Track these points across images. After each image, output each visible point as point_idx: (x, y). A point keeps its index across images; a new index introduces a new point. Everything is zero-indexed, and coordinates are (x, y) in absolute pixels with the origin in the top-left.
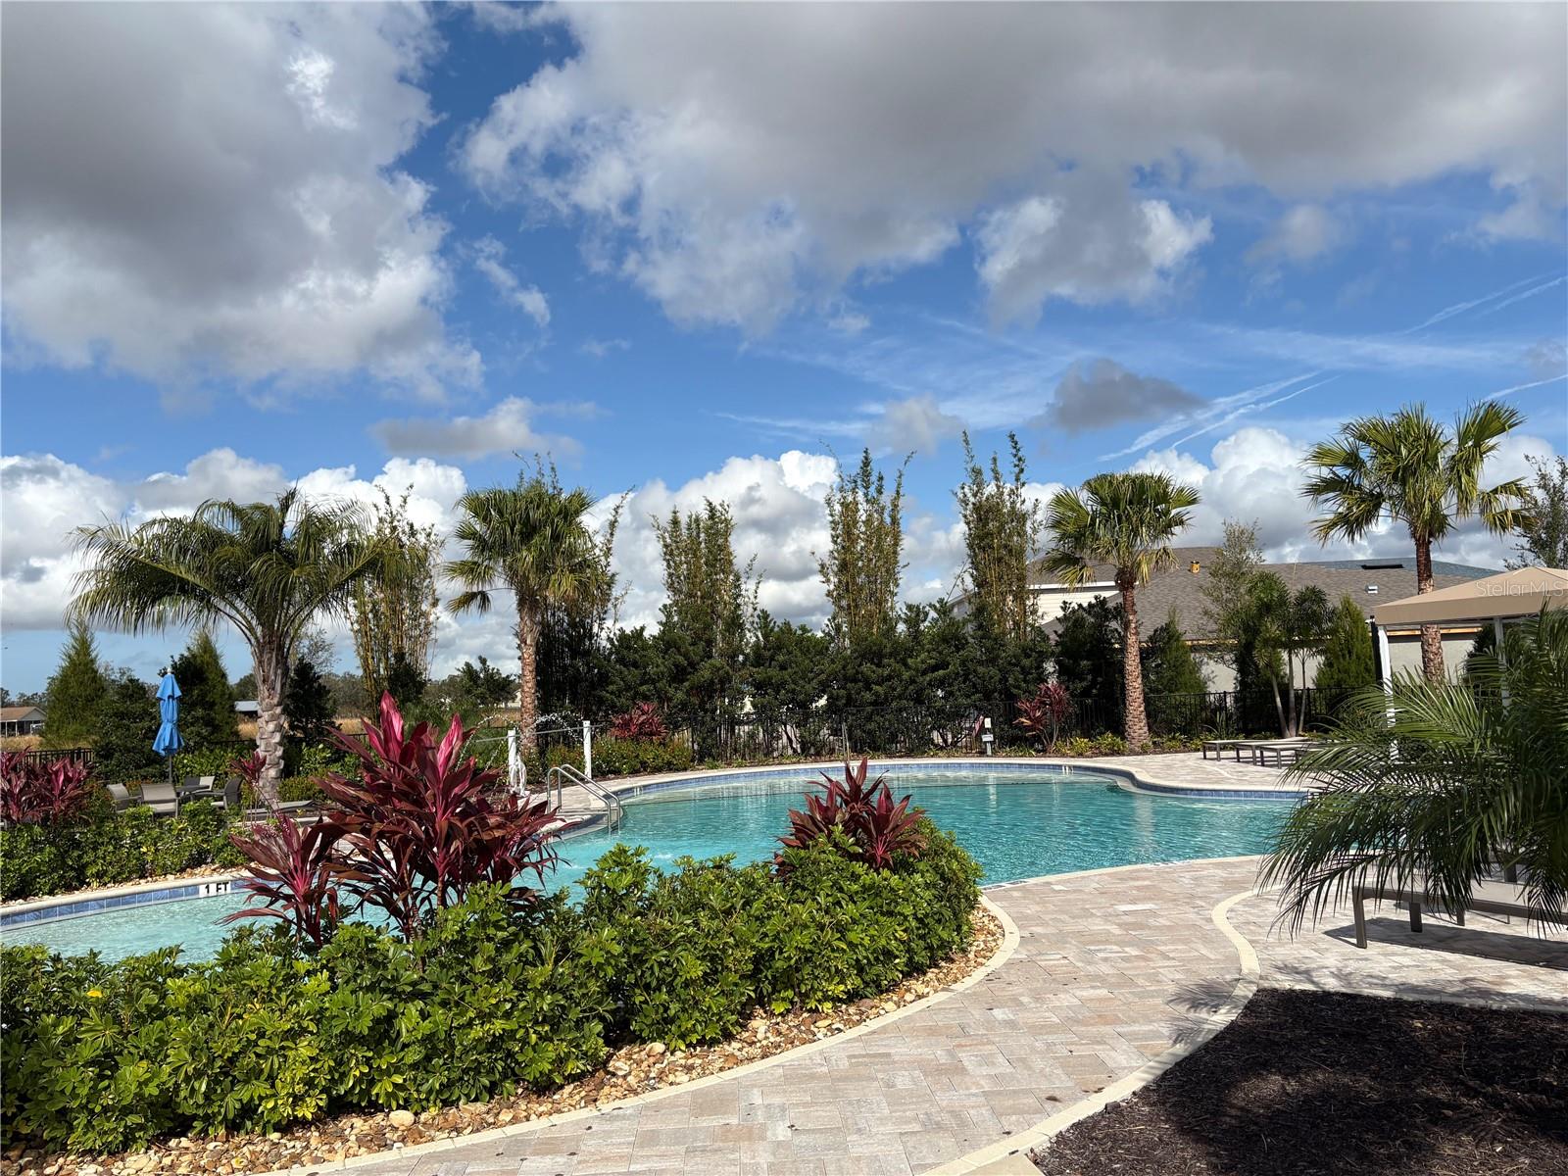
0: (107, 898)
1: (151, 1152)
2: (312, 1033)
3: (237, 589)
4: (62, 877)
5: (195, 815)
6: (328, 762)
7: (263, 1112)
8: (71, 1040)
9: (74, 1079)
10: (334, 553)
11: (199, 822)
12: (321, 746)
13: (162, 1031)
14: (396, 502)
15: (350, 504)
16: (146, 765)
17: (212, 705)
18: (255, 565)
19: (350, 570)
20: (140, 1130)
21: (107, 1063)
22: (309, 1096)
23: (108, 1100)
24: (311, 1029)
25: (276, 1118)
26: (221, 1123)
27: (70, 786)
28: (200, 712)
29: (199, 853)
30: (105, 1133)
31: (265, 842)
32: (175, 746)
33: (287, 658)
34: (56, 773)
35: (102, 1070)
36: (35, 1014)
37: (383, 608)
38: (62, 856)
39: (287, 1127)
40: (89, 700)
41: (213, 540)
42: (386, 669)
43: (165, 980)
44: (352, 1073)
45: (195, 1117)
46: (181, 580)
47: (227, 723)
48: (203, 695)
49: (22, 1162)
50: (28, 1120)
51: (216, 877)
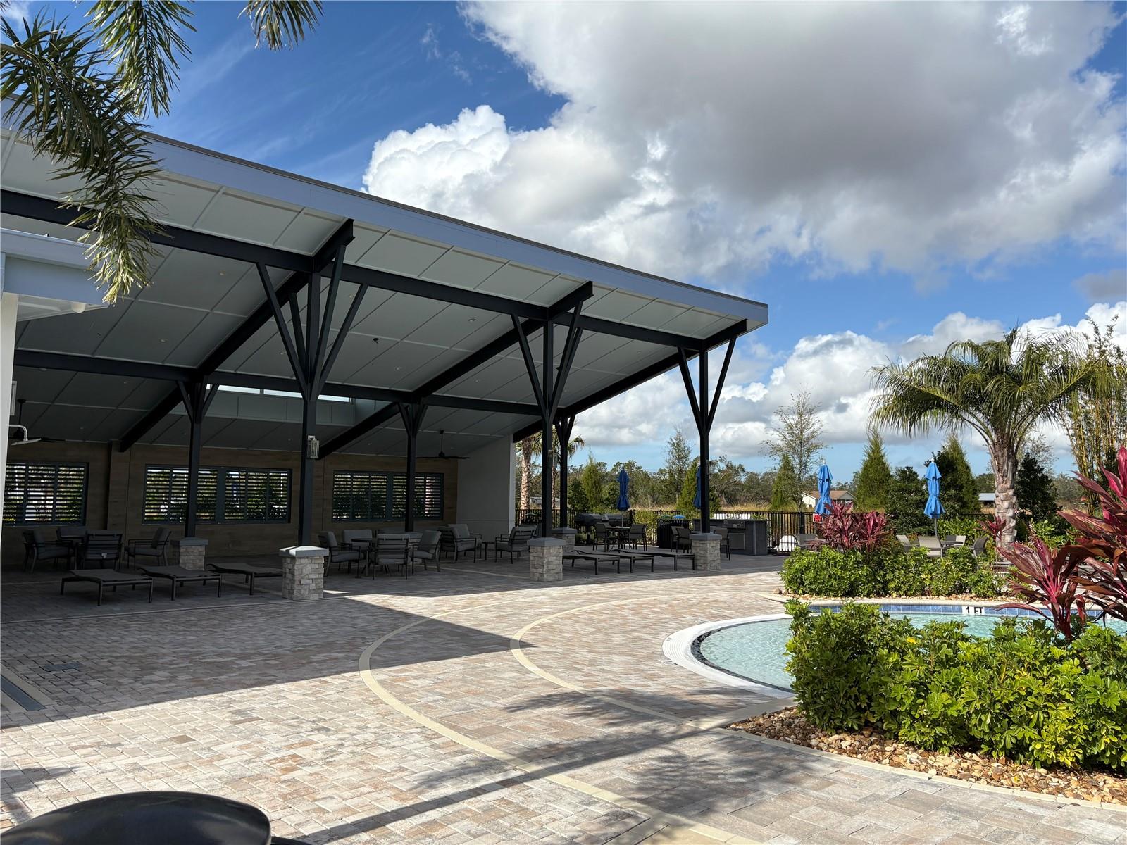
0: (902, 605)
1: (953, 757)
2: (1068, 701)
3: (977, 403)
4: (874, 587)
5: (956, 558)
6: (1052, 534)
7: (1033, 751)
8: (897, 668)
9: (902, 693)
10: (1052, 374)
11: (959, 563)
12: (1046, 522)
13: (956, 674)
14: (1103, 331)
15: (1064, 334)
16: (919, 526)
17: (961, 487)
18: (990, 385)
19: (1065, 386)
20: (945, 739)
21: (922, 688)
22: (1069, 748)
23: (923, 711)
24: (1068, 697)
25: (1043, 758)
26: (1001, 750)
27: (877, 528)
28: (952, 492)
29: (961, 585)
30: (922, 734)
31: (1024, 556)
32: (939, 512)
33: (1016, 454)
34: (869, 519)
35: (919, 692)
36: (876, 648)
37: (1094, 416)
38: (874, 573)
39: (1053, 767)
40: (881, 482)
41: (959, 370)
42: (1098, 465)
43: (956, 642)
44: (1104, 739)
45: (983, 741)
46: (938, 398)
47: (972, 502)
48: (954, 481)
49: (872, 739)
50: (873, 713)
51: (974, 603)
